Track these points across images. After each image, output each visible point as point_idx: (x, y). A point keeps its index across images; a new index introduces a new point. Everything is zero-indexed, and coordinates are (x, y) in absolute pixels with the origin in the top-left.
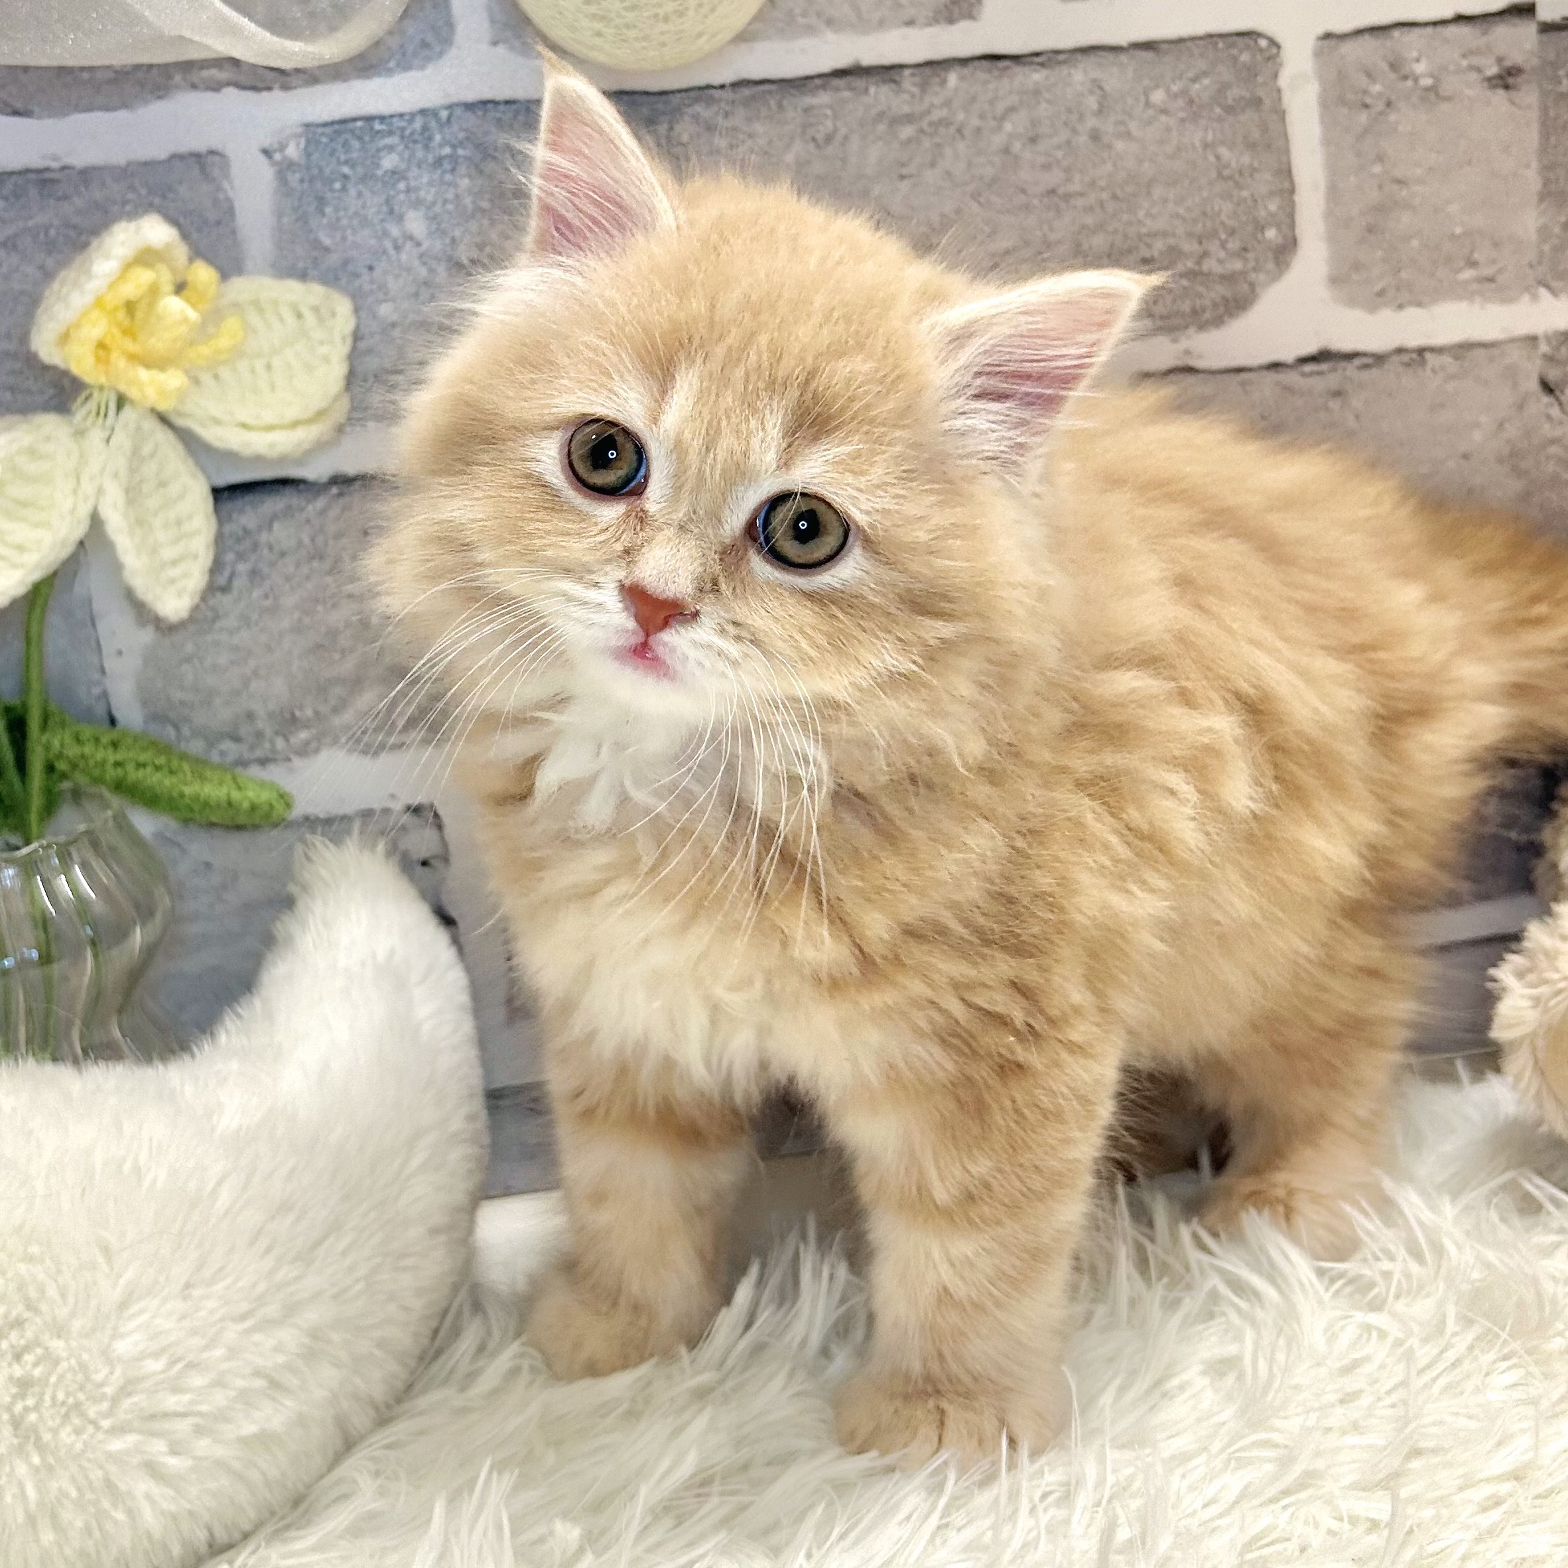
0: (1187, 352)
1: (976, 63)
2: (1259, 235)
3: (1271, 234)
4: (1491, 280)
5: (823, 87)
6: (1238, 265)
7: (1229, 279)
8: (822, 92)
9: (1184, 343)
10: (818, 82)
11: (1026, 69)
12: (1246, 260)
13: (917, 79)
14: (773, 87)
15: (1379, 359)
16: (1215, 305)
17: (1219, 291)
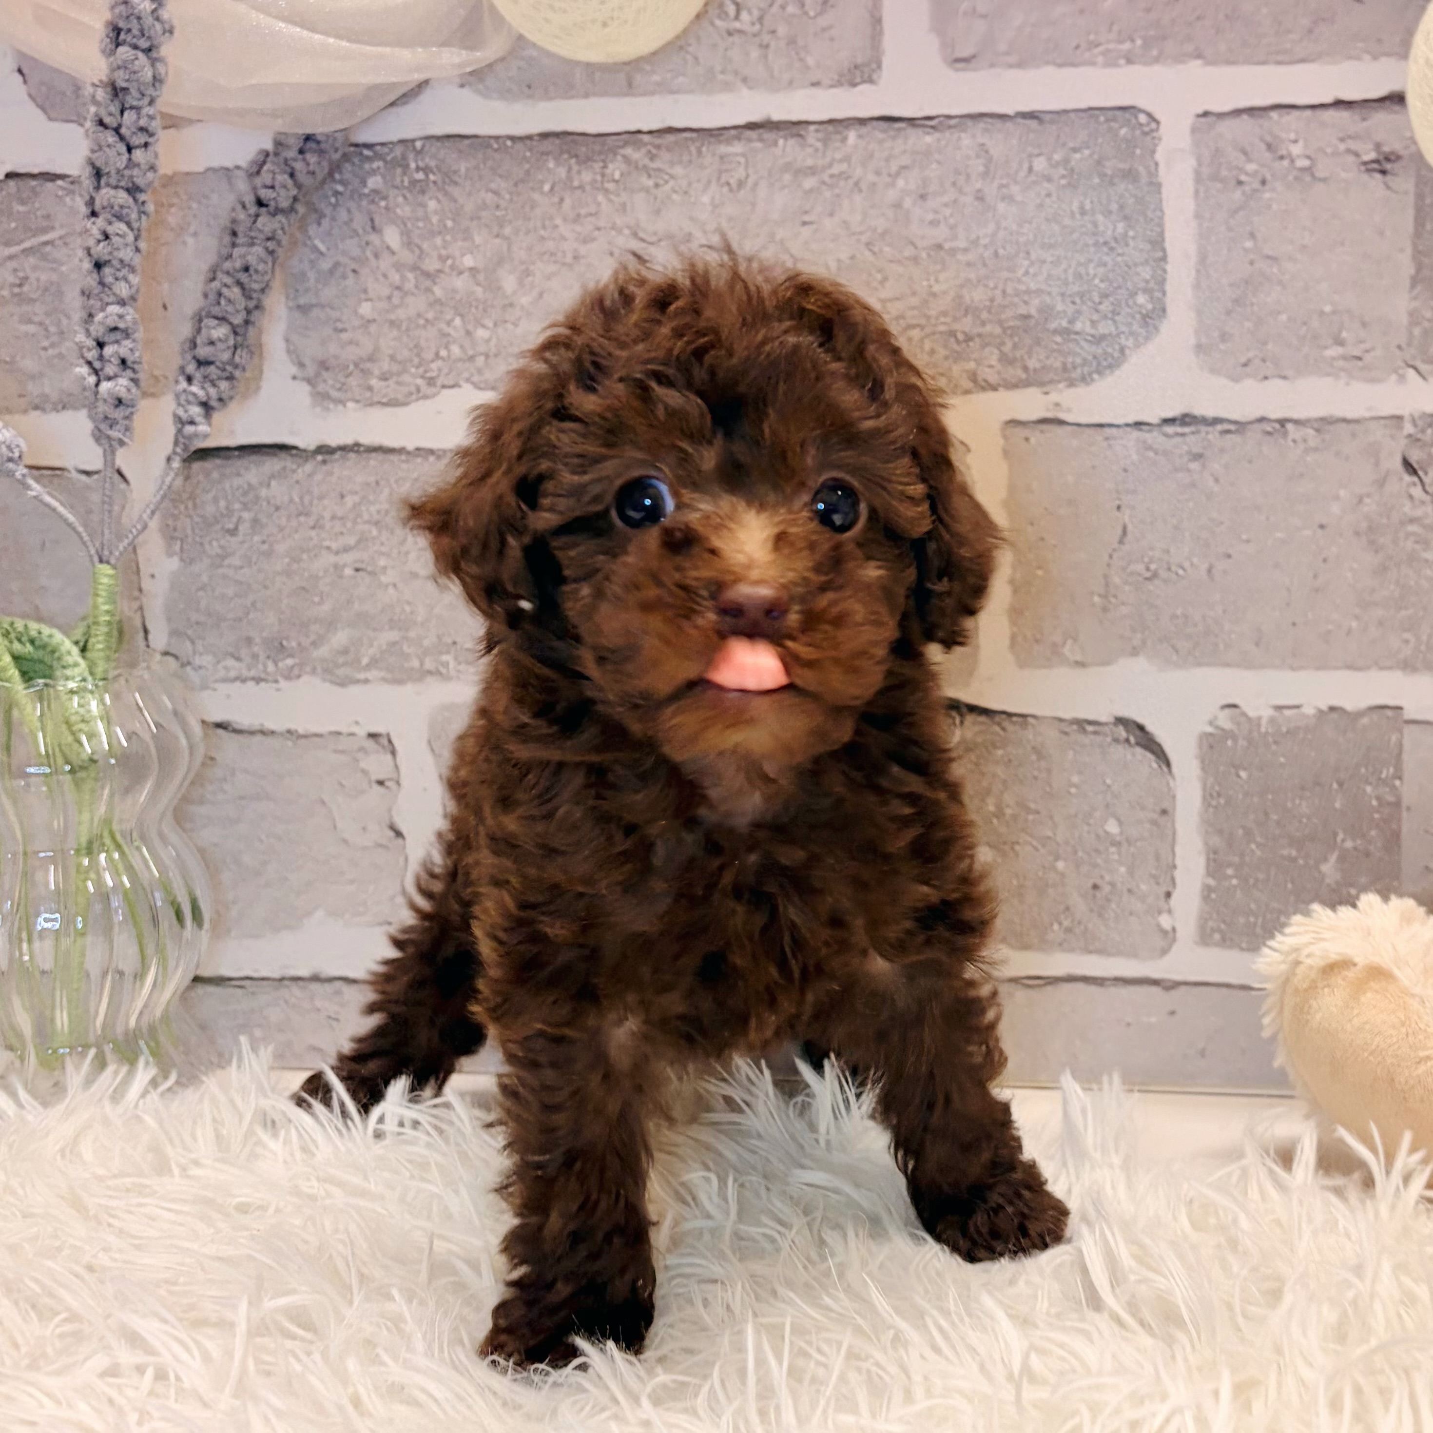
0: (1057, 405)
1: (875, 123)
2: (1130, 301)
3: (1141, 299)
4: (1359, 358)
5: (739, 139)
6: (1106, 327)
7: (1099, 340)
8: (736, 142)
9: (1054, 397)
10: (733, 132)
11: (920, 131)
12: (1116, 324)
13: (820, 135)
14: (694, 135)
15: (1241, 427)
16: (1085, 362)
17: (1088, 350)
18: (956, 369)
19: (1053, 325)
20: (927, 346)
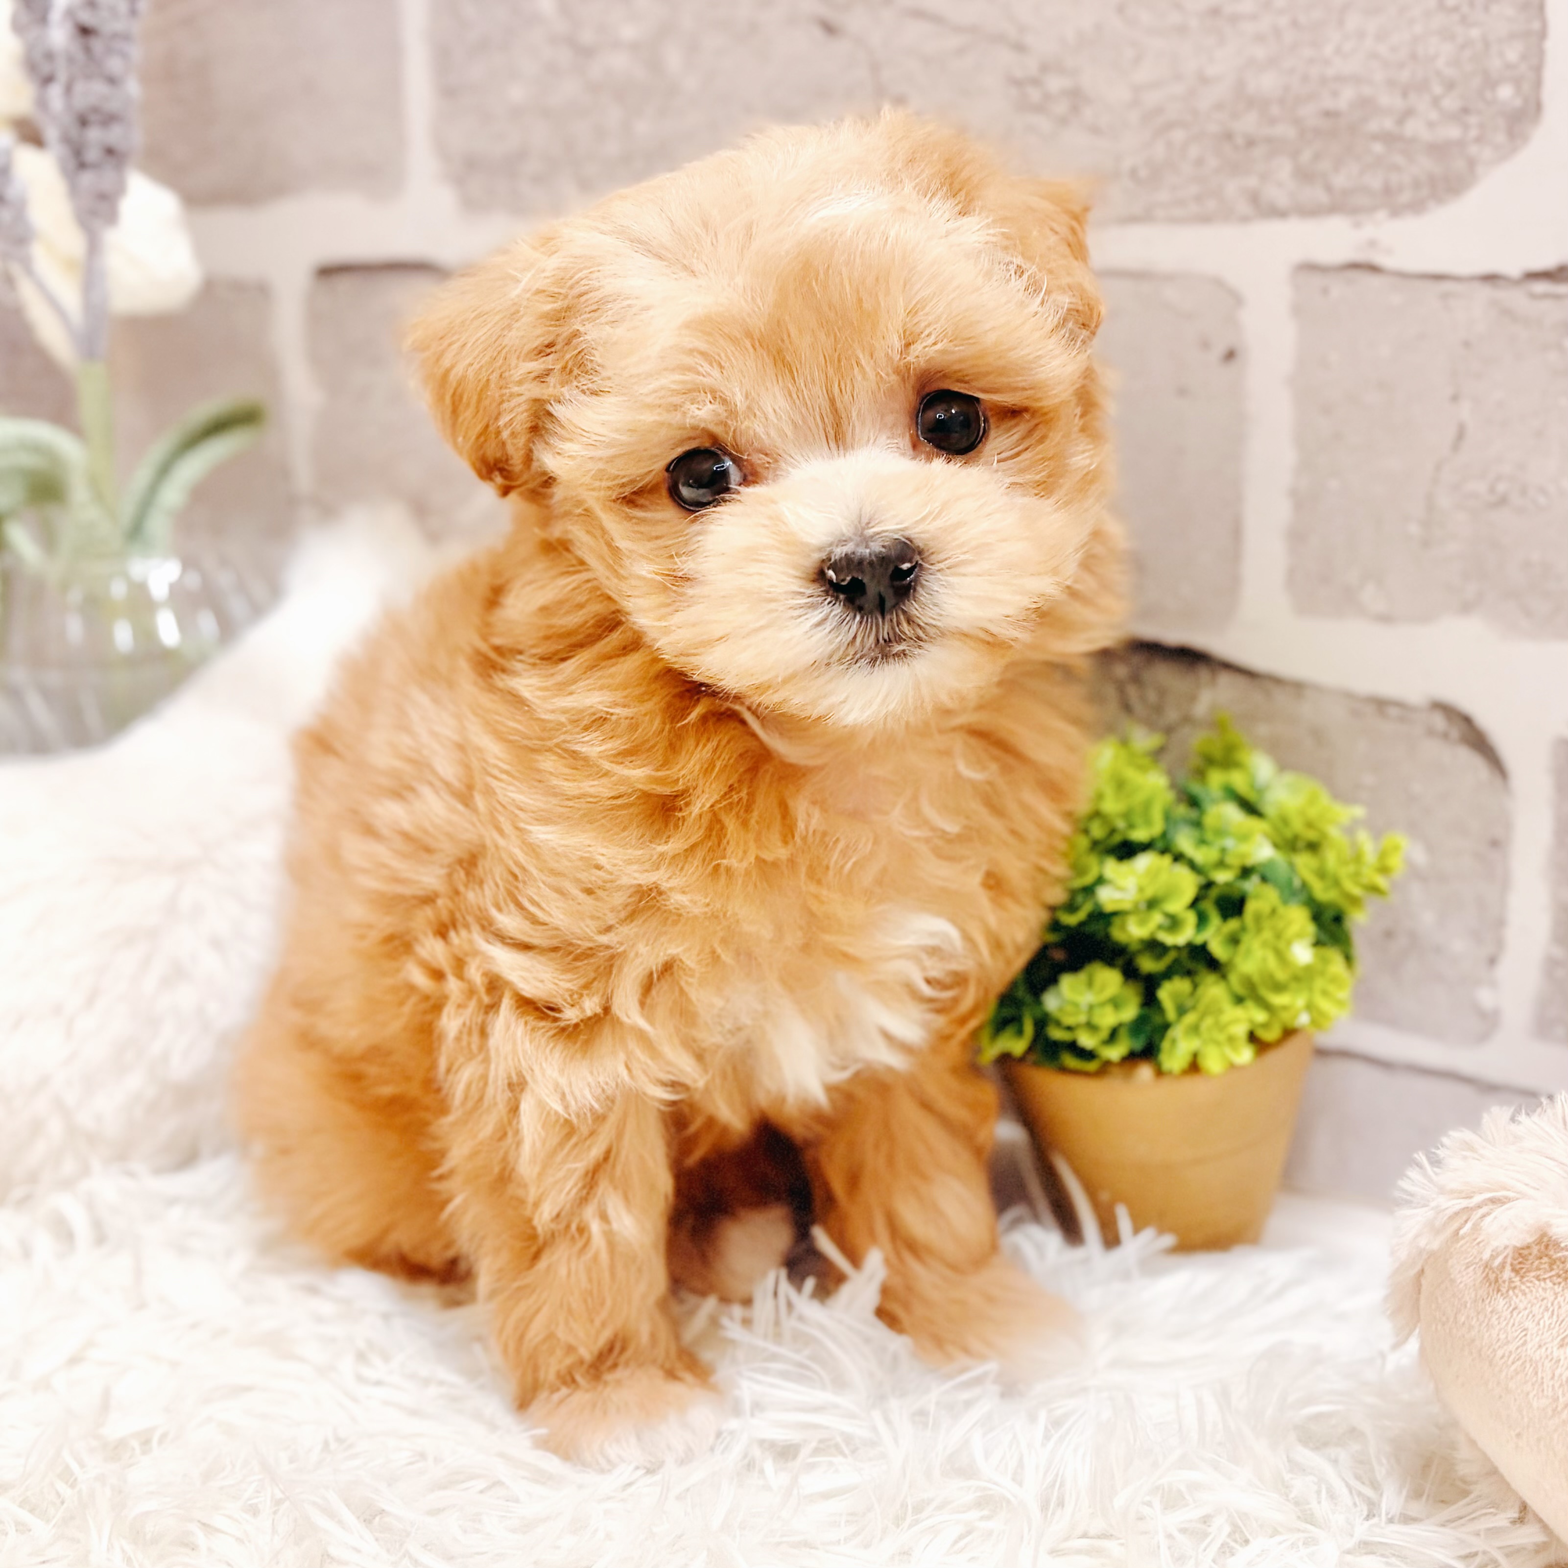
0: (1372, 244)
2: (1488, 95)
3: (1505, 92)
6: (1453, 132)
7: (1439, 150)
9: (1368, 231)
12: (1466, 127)
16: (1417, 185)
17: (1425, 165)
18: (1232, 187)
19: (1373, 126)
20: (1194, 151)
